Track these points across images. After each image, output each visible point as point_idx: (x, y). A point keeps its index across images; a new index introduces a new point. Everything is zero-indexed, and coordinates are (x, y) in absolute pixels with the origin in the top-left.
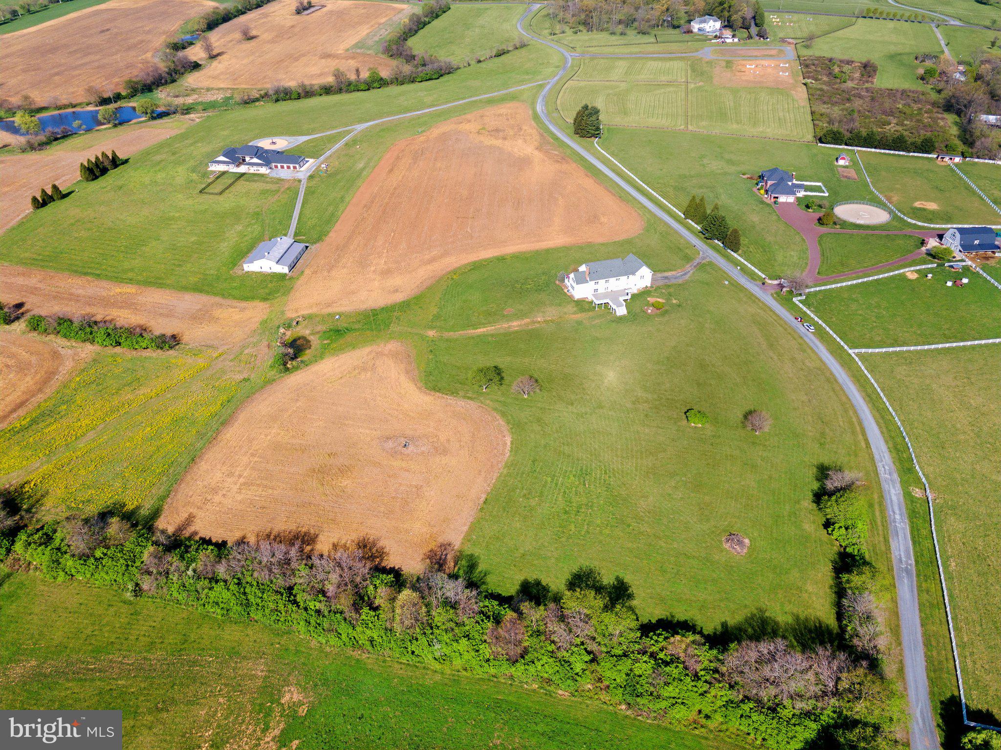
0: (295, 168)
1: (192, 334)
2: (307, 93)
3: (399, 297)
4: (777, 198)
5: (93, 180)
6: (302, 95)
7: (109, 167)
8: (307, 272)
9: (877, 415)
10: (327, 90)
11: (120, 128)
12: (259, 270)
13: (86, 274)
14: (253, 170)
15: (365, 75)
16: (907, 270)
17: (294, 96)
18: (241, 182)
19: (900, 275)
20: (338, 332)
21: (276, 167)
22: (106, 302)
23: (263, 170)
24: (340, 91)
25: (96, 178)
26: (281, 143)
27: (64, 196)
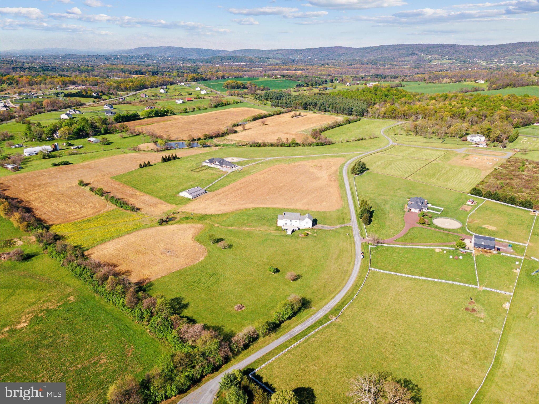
0: (230, 168)
1: (145, 209)
2: (264, 145)
3: (219, 213)
4: (410, 209)
5: (164, 162)
6: (262, 145)
7: (172, 159)
8: (199, 199)
9: (351, 290)
10: (272, 145)
11: (191, 148)
12: (183, 196)
13: (134, 187)
14: (215, 166)
15: (290, 141)
16: (438, 247)
17: (258, 145)
18: (209, 170)
19: (433, 249)
20: (188, 218)
21: (224, 167)
22: (132, 196)
23: (219, 167)
24: (277, 146)
25: (165, 162)
26: (236, 160)
27: (150, 166)
